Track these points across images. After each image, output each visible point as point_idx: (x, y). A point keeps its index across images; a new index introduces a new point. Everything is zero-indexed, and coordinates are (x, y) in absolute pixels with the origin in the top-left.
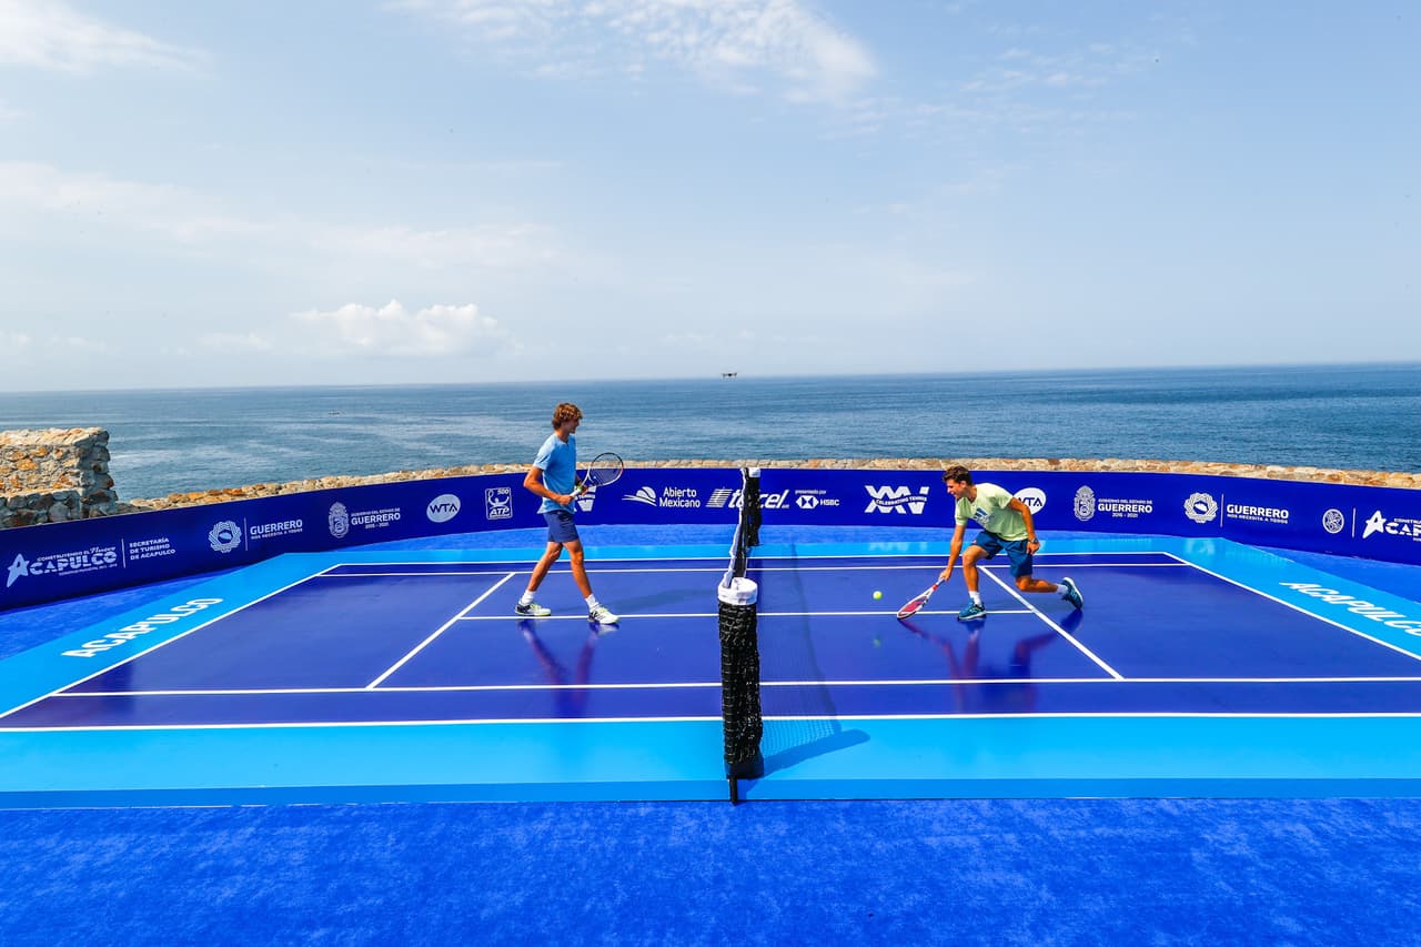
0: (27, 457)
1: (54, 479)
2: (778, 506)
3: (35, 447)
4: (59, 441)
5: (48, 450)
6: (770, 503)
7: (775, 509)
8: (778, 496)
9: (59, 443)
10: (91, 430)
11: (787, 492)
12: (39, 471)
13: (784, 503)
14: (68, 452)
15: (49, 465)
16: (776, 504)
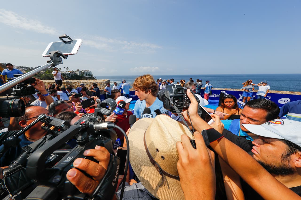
0: (99, 84)
1: (103, 87)
2: (218, 97)
3: (100, 82)
4: (103, 81)
5: (102, 83)
6: (216, 96)
7: (217, 97)
8: (218, 95)
9: (103, 82)
10: (108, 80)
11: (220, 94)
12: (101, 86)
13: (219, 96)
14: (104, 83)
15: (102, 85)
16: (217, 96)
